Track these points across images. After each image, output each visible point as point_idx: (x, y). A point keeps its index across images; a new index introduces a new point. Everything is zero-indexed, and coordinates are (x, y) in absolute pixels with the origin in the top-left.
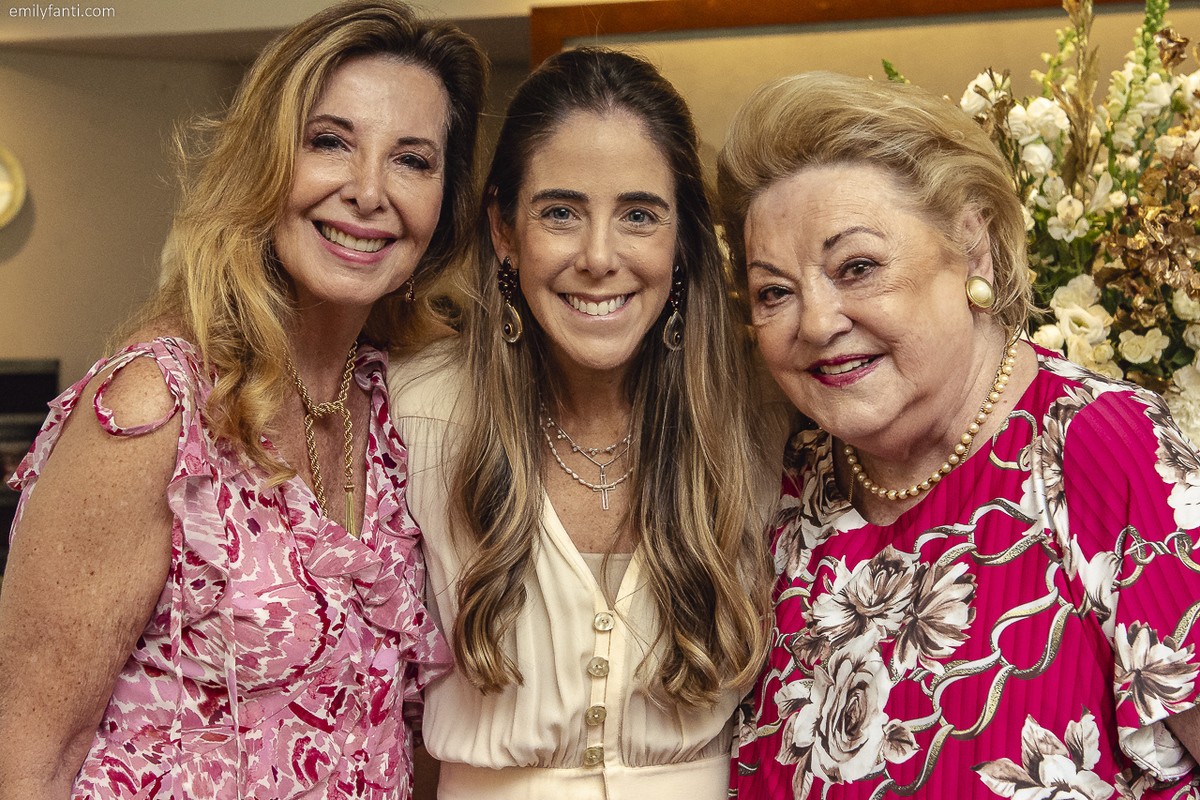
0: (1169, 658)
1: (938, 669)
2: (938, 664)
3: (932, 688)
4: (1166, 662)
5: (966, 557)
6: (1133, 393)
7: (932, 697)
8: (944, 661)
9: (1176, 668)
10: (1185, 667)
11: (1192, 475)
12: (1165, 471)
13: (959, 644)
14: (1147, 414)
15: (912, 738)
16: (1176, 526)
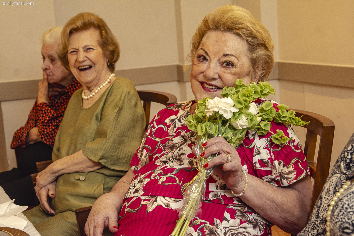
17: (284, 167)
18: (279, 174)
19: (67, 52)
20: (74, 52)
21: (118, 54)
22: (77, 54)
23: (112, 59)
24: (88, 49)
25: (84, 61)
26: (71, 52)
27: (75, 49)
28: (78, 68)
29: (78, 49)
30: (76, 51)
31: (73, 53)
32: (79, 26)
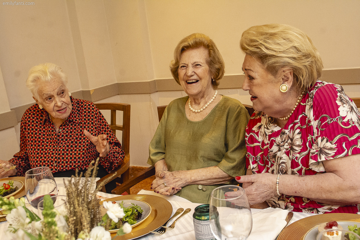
0: (330, 146)
1: (298, 155)
2: (298, 154)
3: (298, 160)
4: (329, 147)
5: (299, 128)
6: (334, 85)
7: (298, 162)
8: (299, 153)
9: (331, 149)
10: (333, 149)
11: (345, 105)
12: (338, 103)
13: (301, 148)
14: (337, 90)
15: (297, 172)
16: (340, 115)
17: (327, 142)
18: (320, 149)
19: (178, 67)
20: (183, 66)
21: (222, 73)
22: (186, 69)
23: (217, 76)
24: (196, 65)
25: (192, 76)
26: (182, 67)
27: (185, 64)
28: (186, 82)
29: (188, 65)
30: (185, 66)
31: (183, 68)
32: (191, 44)
